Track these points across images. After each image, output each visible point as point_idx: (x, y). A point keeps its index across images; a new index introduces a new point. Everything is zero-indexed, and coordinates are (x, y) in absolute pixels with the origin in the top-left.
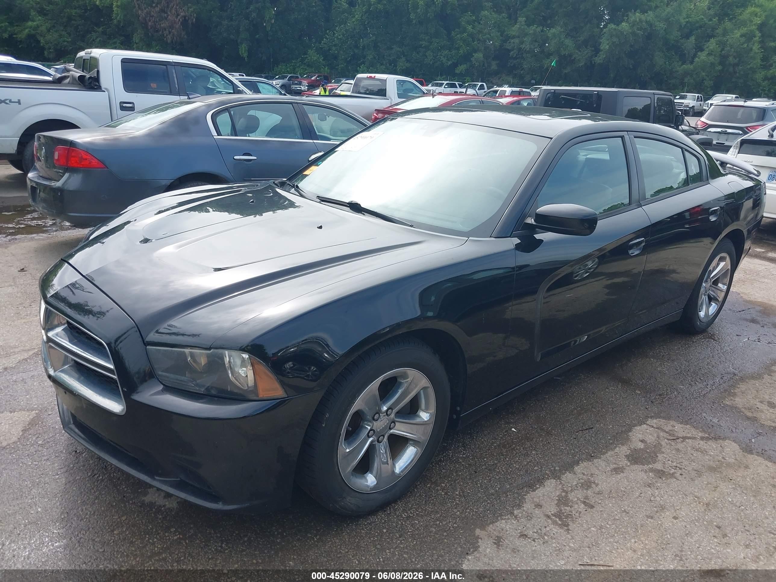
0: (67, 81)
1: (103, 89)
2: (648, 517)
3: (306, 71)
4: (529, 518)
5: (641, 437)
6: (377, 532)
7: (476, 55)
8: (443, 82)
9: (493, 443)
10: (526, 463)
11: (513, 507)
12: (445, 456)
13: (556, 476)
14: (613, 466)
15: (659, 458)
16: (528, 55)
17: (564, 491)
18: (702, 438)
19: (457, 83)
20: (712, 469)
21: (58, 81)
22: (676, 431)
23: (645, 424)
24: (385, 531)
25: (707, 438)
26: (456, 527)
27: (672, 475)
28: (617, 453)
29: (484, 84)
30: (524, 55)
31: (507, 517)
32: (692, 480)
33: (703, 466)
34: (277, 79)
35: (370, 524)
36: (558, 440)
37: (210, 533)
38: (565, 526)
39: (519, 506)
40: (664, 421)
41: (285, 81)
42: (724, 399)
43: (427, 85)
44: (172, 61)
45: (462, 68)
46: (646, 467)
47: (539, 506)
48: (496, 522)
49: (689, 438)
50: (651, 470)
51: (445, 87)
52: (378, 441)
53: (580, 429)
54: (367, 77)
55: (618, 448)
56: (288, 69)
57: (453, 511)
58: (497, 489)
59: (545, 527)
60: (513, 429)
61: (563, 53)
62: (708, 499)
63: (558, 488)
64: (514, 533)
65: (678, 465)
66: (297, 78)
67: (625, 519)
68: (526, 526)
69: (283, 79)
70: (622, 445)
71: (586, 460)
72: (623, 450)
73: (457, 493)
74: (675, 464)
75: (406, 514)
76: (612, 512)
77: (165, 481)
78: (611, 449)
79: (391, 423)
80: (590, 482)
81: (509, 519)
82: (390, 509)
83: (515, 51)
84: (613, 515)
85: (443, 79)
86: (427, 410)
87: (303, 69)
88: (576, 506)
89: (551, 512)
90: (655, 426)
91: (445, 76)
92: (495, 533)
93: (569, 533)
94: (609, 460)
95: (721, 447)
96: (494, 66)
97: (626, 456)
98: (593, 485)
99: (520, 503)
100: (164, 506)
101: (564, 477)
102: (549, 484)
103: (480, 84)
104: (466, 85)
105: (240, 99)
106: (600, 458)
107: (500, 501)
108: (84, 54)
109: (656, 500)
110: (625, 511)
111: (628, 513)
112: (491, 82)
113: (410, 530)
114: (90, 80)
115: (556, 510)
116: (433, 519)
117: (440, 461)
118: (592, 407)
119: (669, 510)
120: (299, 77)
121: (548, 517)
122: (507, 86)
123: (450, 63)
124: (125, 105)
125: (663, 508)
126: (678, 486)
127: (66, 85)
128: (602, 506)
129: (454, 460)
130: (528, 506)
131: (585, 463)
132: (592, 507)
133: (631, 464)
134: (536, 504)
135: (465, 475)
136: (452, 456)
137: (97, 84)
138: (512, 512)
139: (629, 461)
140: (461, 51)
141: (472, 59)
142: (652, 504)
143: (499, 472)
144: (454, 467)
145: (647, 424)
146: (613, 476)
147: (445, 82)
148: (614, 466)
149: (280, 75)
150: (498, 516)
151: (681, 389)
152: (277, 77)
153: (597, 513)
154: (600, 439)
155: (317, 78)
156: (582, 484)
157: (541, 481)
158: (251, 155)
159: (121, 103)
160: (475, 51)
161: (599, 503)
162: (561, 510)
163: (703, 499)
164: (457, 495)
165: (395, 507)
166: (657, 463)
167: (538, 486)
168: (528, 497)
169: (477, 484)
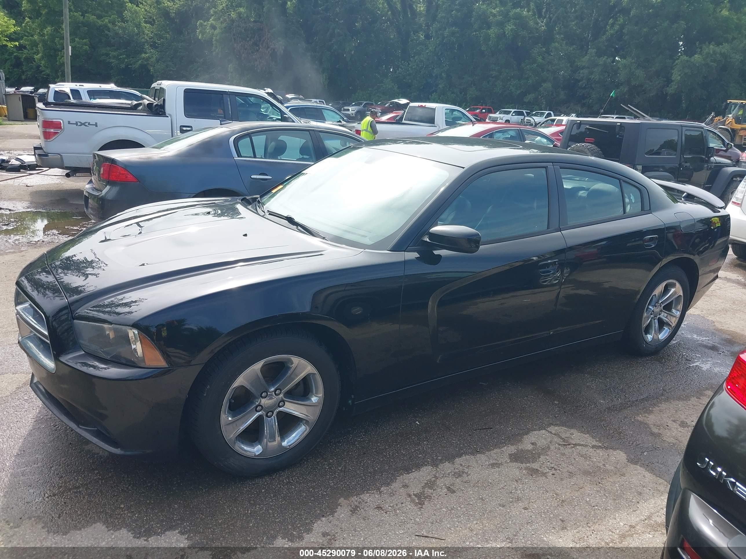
0: (140, 108)
1: (167, 115)
2: (500, 505)
3: (381, 99)
4: (392, 494)
5: (533, 440)
6: (256, 491)
7: (545, 85)
8: (511, 110)
9: (393, 431)
10: (413, 451)
11: (382, 485)
12: (345, 439)
13: (435, 464)
14: (491, 462)
15: (540, 459)
16: (597, 85)
17: (435, 477)
18: (593, 447)
19: (524, 111)
20: (587, 473)
21: (134, 108)
22: (572, 439)
23: (545, 429)
24: (263, 491)
25: (600, 446)
26: (325, 495)
27: (544, 474)
28: (503, 451)
29: (552, 112)
30: (593, 86)
31: (372, 492)
32: (562, 479)
33: (580, 469)
34: (353, 105)
35: (254, 484)
36: (454, 434)
37: (124, 477)
38: (420, 504)
39: (388, 484)
40: (566, 428)
41: (361, 107)
42: (638, 415)
43: (495, 113)
44: (227, 91)
45: (530, 97)
46: (524, 465)
47: (406, 486)
48: (361, 494)
49: (579, 445)
50: (526, 468)
51: (512, 115)
52: (267, 416)
53: (480, 428)
54: (419, 106)
55: (505, 448)
56: (365, 97)
57: (329, 482)
58: (377, 469)
59: (402, 503)
60: (417, 422)
61: (633, 83)
62: (566, 497)
63: (431, 474)
64: (372, 505)
65: (555, 467)
66: (372, 105)
67: (478, 505)
68: (385, 501)
69: (359, 106)
70: (511, 445)
71: (470, 454)
72: (511, 449)
73: (340, 468)
74: (552, 465)
75: (288, 480)
76: (470, 498)
77: (86, 429)
78: (499, 447)
79: (281, 402)
80: (463, 472)
81: (373, 493)
82: (277, 474)
83: (584, 81)
84: (468, 500)
85: (512, 107)
86: (317, 394)
87: (378, 96)
88: (439, 490)
89: (414, 492)
90: (553, 432)
91: (513, 105)
92: (356, 503)
93: (420, 510)
94: (491, 456)
95: (608, 455)
96: (562, 95)
97: (509, 454)
98: (465, 475)
99: (390, 482)
100: (98, 454)
101: (441, 466)
102: (425, 470)
103: (547, 112)
104: (534, 113)
105: (261, 126)
106: (484, 453)
107: (373, 479)
108: (157, 85)
109: (516, 493)
110: (482, 499)
111: (483, 500)
112: (559, 111)
113: (284, 493)
114: (157, 107)
115: (419, 491)
116: (309, 486)
117: (339, 442)
118: (502, 411)
119: (523, 502)
120: (374, 104)
121: (410, 496)
122: (575, 115)
123: (519, 92)
124: (185, 129)
125: (518, 499)
126: (544, 483)
127: (140, 111)
128: (463, 493)
129: (352, 442)
130: (396, 485)
131: (467, 456)
132: (454, 492)
133: (511, 461)
134: (404, 484)
135: (354, 455)
136: (351, 439)
137: (163, 110)
138: (379, 489)
139: (510, 459)
140: (530, 81)
141: (541, 89)
142: (511, 495)
143: (385, 456)
144: (349, 448)
145: (546, 430)
146: (488, 469)
147: (513, 110)
148: (494, 461)
149: (356, 102)
150: (365, 490)
151: (600, 403)
152: (353, 104)
153: (455, 497)
154: (494, 438)
155: (390, 105)
156: (455, 473)
157: (418, 467)
158: (267, 175)
159: (181, 126)
160: (545, 81)
161: (461, 490)
162: (424, 492)
163: (562, 496)
164: (339, 470)
165: (281, 473)
166: (536, 463)
167: (414, 470)
168: (400, 479)
169: (360, 463)
